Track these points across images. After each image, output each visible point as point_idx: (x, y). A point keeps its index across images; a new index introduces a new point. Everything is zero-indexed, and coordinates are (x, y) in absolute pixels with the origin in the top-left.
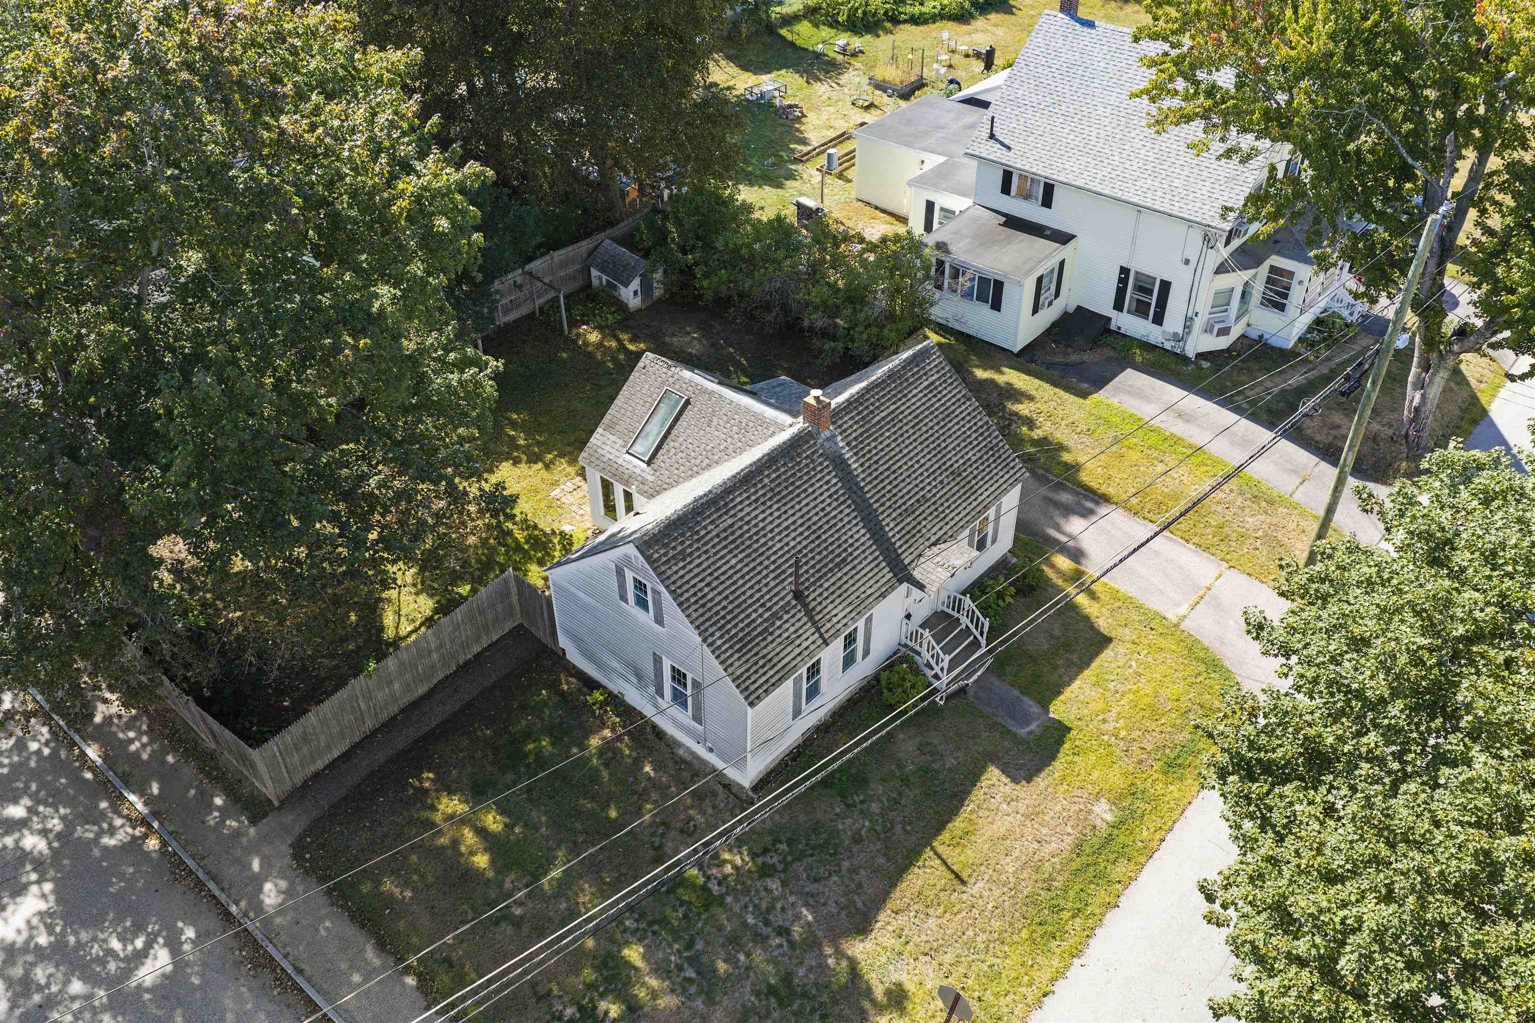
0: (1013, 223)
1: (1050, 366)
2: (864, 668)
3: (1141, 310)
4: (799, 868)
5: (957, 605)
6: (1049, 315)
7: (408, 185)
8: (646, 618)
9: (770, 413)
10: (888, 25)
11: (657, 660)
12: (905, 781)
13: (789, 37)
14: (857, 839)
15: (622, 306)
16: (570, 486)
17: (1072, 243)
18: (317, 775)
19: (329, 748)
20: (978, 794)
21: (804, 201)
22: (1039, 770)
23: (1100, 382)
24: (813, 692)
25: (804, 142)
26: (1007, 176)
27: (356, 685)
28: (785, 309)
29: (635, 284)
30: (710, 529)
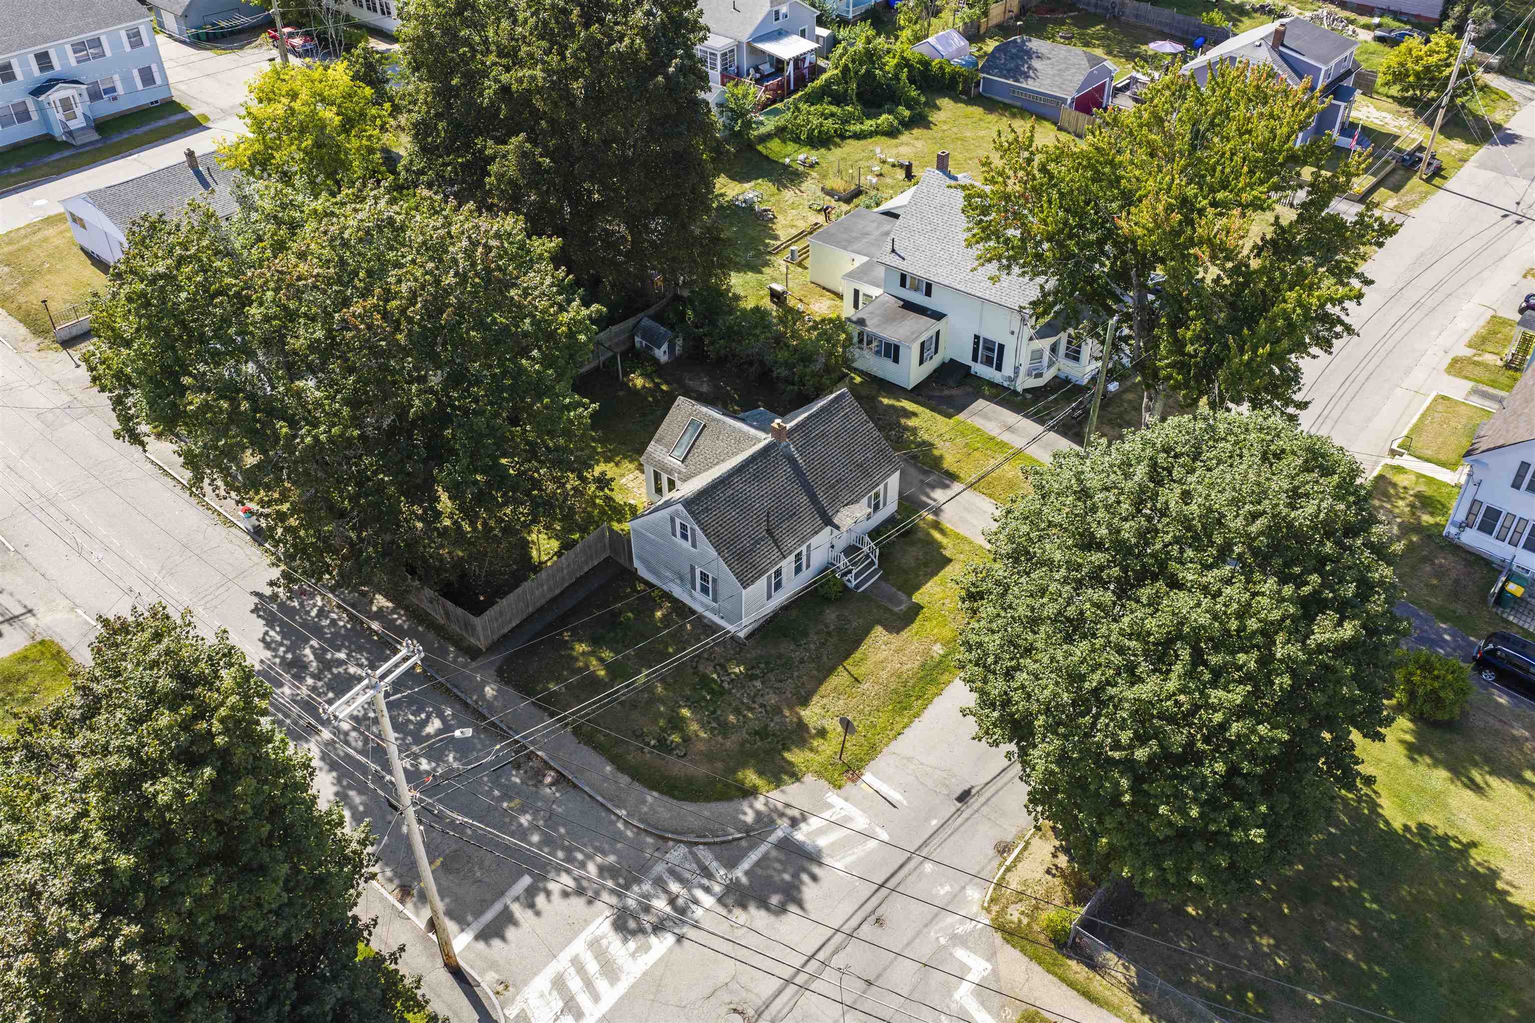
0: (909, 306)
1: (930, 398)
2: (807, 575)
3: (988, 362)
4: (771, 676)
5: (861, 540)
6: (930, 366)
7: (565, 317)
8: (687, 545)
9: (753, 431)
10: (837, 140)
11: (693, 569)
12: (829, 634)
13: (764, 152)
14: (802, 661)
15: (655, 361)
16: (631, 476)
17: (944, 320)
18: (505, 636)
19: (510, 621)
20: (868, 641)
21: (775, 286)
22: (903, 629)
23: (961, 409)
24: (778, 585)
25: (776, 238)
26: (903, 277)
27: (526, 585)
28: (762, 363)
29: (665, 347)
30: (720, 495)
